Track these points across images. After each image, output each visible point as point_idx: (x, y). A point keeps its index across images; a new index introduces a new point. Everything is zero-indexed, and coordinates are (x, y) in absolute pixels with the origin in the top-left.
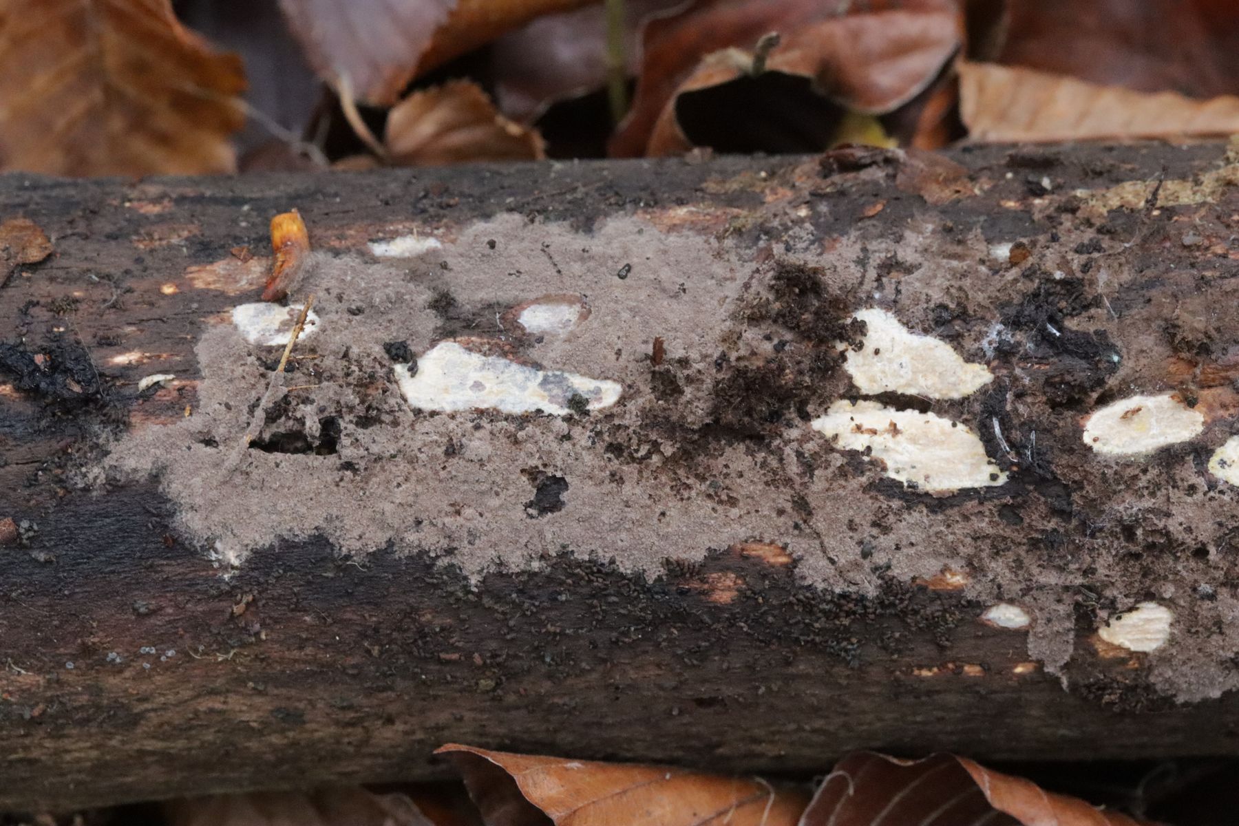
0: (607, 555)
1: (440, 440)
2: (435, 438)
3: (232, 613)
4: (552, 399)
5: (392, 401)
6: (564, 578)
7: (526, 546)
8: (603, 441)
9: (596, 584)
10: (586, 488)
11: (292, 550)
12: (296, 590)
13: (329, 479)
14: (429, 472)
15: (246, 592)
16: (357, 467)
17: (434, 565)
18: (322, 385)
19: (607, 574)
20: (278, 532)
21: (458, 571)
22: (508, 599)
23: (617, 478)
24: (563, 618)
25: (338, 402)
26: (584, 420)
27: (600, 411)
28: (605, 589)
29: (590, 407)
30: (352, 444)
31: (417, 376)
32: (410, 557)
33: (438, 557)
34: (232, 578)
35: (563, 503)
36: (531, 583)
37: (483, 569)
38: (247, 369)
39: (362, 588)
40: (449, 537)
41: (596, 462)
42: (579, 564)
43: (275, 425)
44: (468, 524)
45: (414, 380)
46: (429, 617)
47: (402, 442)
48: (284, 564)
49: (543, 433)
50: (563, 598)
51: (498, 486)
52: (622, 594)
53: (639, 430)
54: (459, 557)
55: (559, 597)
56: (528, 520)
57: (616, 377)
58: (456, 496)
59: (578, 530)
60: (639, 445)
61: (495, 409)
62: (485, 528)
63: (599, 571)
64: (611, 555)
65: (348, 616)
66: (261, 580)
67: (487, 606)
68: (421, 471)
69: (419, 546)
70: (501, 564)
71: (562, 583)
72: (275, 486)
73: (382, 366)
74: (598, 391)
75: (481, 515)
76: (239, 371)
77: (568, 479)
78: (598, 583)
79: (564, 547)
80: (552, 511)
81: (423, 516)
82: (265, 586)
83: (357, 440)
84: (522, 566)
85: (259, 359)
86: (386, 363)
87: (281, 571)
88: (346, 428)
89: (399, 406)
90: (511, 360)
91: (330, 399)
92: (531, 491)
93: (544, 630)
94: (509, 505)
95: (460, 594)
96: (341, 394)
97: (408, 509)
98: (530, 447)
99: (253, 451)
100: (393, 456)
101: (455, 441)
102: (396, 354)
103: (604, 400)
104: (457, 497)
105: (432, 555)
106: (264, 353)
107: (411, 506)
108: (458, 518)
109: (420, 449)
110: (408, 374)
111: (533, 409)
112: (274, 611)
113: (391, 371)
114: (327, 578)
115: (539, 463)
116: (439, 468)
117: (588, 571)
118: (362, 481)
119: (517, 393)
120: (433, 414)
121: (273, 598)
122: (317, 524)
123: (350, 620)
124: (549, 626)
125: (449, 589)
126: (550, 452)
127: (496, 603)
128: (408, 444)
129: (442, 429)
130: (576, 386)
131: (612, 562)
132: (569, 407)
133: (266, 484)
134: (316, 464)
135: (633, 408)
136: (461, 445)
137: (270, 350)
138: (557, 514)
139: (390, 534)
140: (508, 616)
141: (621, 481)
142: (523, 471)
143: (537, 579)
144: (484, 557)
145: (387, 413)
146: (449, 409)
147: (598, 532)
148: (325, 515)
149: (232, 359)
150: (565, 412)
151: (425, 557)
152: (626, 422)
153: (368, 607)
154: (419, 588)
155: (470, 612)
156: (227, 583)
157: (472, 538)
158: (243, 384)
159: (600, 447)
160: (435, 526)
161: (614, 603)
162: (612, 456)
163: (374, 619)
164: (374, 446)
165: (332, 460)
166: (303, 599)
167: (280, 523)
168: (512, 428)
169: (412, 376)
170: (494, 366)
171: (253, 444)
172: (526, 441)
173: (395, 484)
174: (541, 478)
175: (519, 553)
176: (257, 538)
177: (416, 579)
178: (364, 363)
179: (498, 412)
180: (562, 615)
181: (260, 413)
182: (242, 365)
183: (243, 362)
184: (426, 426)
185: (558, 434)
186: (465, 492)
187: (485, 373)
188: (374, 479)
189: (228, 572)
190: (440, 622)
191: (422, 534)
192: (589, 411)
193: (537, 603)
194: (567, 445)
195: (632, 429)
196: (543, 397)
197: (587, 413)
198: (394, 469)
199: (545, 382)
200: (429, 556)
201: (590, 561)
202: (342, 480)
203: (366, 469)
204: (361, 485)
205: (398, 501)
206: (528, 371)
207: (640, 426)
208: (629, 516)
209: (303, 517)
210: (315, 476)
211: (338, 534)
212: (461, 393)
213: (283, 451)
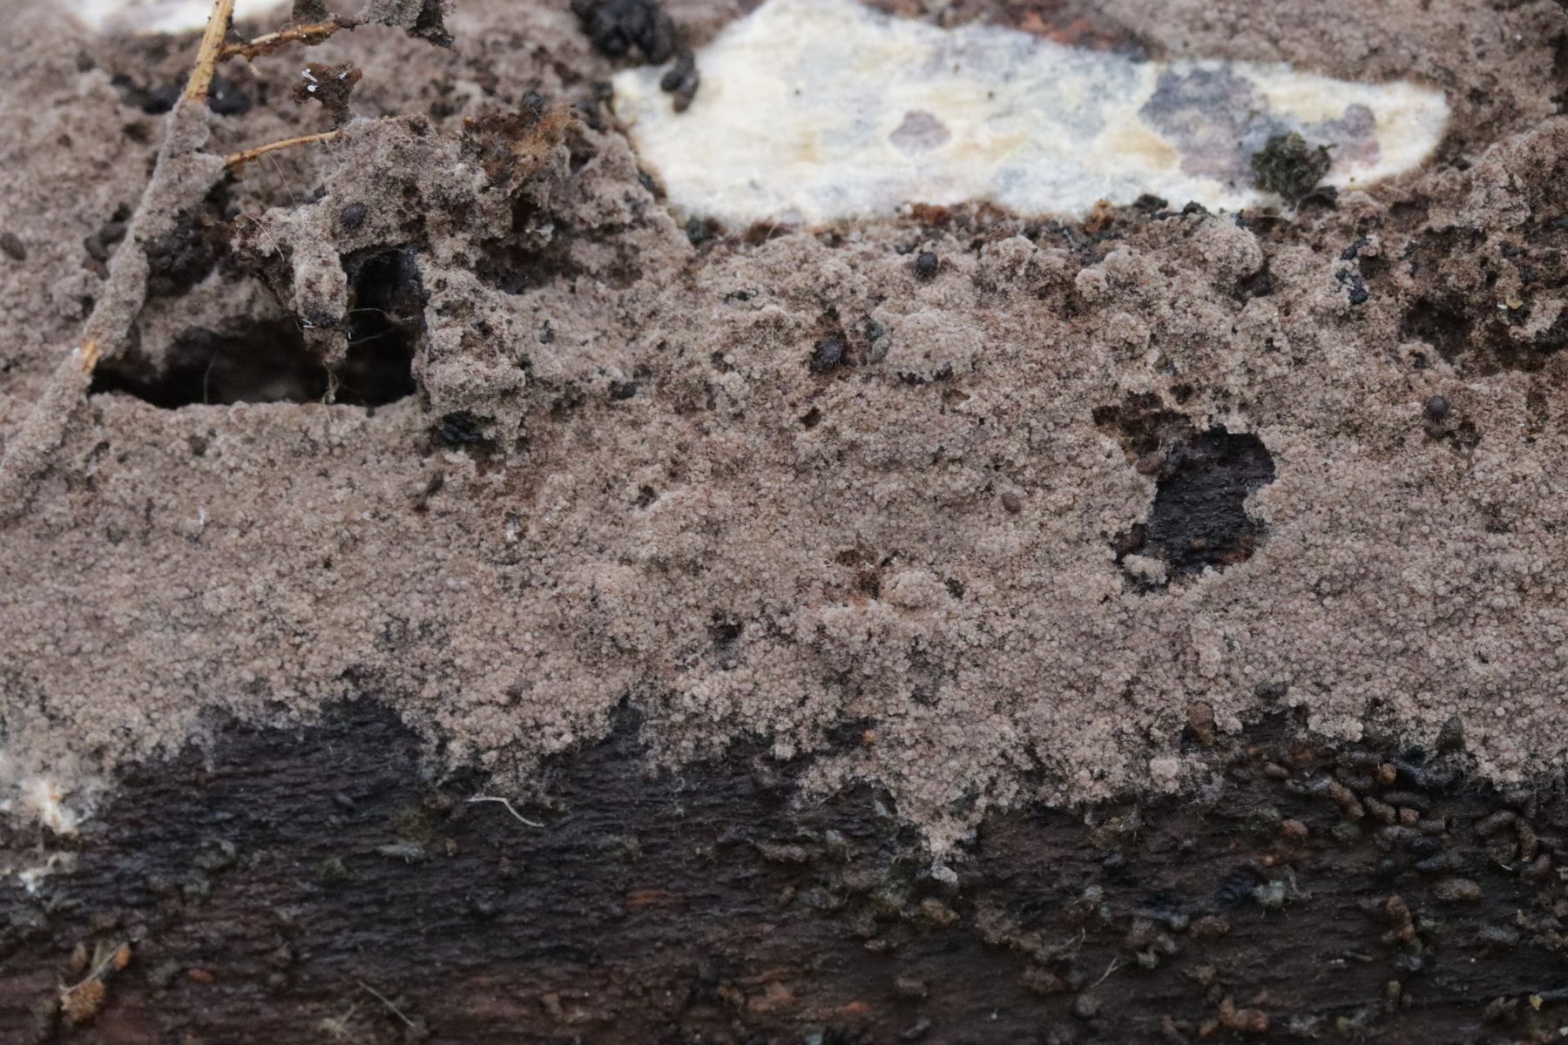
0: (1430, 716)
1: (790, 318)
2: (772, 309)
3: (58, 1015)
4: (1196, 160)
5: (610, 191)
6: (1274, 813)
7: (1128, 696)
8: (1393, 291)
9: (1393, 831)
10: (1338, 467)
11: (267, 763)
12: (285, 914)
13: (389, 487)
14: (756, 440)
15: (105, 933)
16: (489, 433)
17: (792, 789)
18: (347, 129)
19: (1434, 792)
20: (212, 699)
21: (880, 809)
22: (1071, 908)
23: (1452, 424)
24: (1279, 972)
25: (410, 190)
26: (1317, 225)
27: (1376, 190)
28: (1425, 853)
29: (1337, 179)
30: (466, 345)
31: (696, 107)
32: (700, 767)
33: (802, 760)
34: (49, 881)
35: (1258, 529)
36: (1154, 841)
37: (971, 797)
38: (76, 112)
39: (529, 899)
40: (843, 679)
41: (1373, 370)
42: (1328, 758)
43: (184, 302)
44: (911, 625)
45: (687, 120)
46: (781, 993)
47: (654, 334)
48: (240, 816)
49: (1169, 273)
50: (1275, 893)
51: (1013, 476)
52: (1494, 868)
53: (1518, 240)
54: (880, 752)
55: (1260, 891)
56: (1132, 600)
57: (1424, 66)
58: (859, 522)
59: (1319, 626)
60: (1525, 295)
61: (986, 206)
62: (973, 636)
63: (1404, 781)
64: (1444, 714)
65: (482, 1005)
66: (158, 881)
67: (993, 937)
68: (730, 438)
69: (731, 719)
70: (1038, 774)
71: (1266, 837)
72: (191, 524)
73: (570, 79)
74: (1362, 123)
75: (956, 590)
76: (48, 120)
77: (1271, 437)
78: (1403, 825)
79: (1269, 694)
80: (1218, 563)
81: (743, 605)
82: (174, 904)
83: (486, 330)
84: (1118, 774)
85: (120, 79)
86: (584, 66)
87: (228, 847)
88: (441, 284)
89: (636, 207)
90: (1036, 34)
91: (378, 176)
92: (1137, 488)
93: (1207, 1027)
94: (1058, 545)
95: (893, 899)
96: (421, 158)
97: (686, 581)
98: (1124, 321)
99: (111, 404)
100: (621, 392)
101: (845, 319)
102: (618, 32)
103: (1385, 154)
104: (864, 524)
105: (784, 750)
106: (139, 59)
107: (694, 569)
108: (873, 605)
109: (717, 357)
110: (664, 102)
111: (1128, 197)
112: (212, 1002)
113: (604, 93)
114: (397, 860)
115: (1162, 384)
116: (790, 418)
117: (1363, 783)
118: (510, 488)
119: (1066, 144)
120: (761, 233)
121: (207, 954)
122: (353, 658)
123: (493, 1021)
124: (1227, 1007)
125: (851, 880)
126: (1200, 339)
127: (1027, 928)
128: (673, 340)
129: (799, 279)
130: (1280, 109)
131: (1451, 741)
132: (1260, 185)
133: (161, 518)
134: (339, 430)
135: (1497, 167)
136: (871, 327)
137: (159, 47)
138: (1238, 570)
139: (621, 679)
140: (1076, 977)
141: (1467, 435)
142: (1103, 417)
144: (973, 750)
145: (593, 236)
146: (818, 214)
147: (1392, 631)
148: (379, 623)
149: (25, 83)
150: (1248, 199)
151: (757, 763)
152: (1473, 217)
153: (553, 970)
154: (738, 884)
155: (931, 966)
156: (35, 904)
157: (923, 680)
158: (64, 164)
159: (1383, 314)
160: (788, 639)
161: (1465, 902)
162: (1428, 349)
163: (580, 1013)
164: (547, 351)
165: (400, 415)
166: (318, 950)
167: (216, 663)
168: (1053, 257)
169: (681, 108)
170: (976, 56)
171: (107, 378)
172: (1109, 300)
173: (633, 491)
174: (1170, 437)
175: (1102, 725)
176: (136, 718)
177: (726, 849)
178: (502, 68)
179: (999, 214)
180: (1275, 959)
181: (127, 259)
182: (59, 103)
183: (62, 94)
184: (740, 270)
185: (1223, 274)
186: (891, 504)
187: (942, 82)
188: (556, 478)
189: (35, 859)
190: (825, 1012)
191: (742, 673)
192: (1332, 190)
193: (1178, 921)
194: (1260, 310)
195: (1494, 239)
196: (1162, 154)
197: (1327, 199)
198: (626, 438)
199: (1163, 104)
200: (770, 760)
201: (1367, 743)
202: (436, 486)
203: (523, 444)
204: (508, 502)
205: (644, 553)
206: (1100, 66)
207: (1527, 228)
208: (1504, 560)
209: (300, 632)
210: (339, 477)
211: (431, 690)
212: (861, 156)
213: (216, 397)
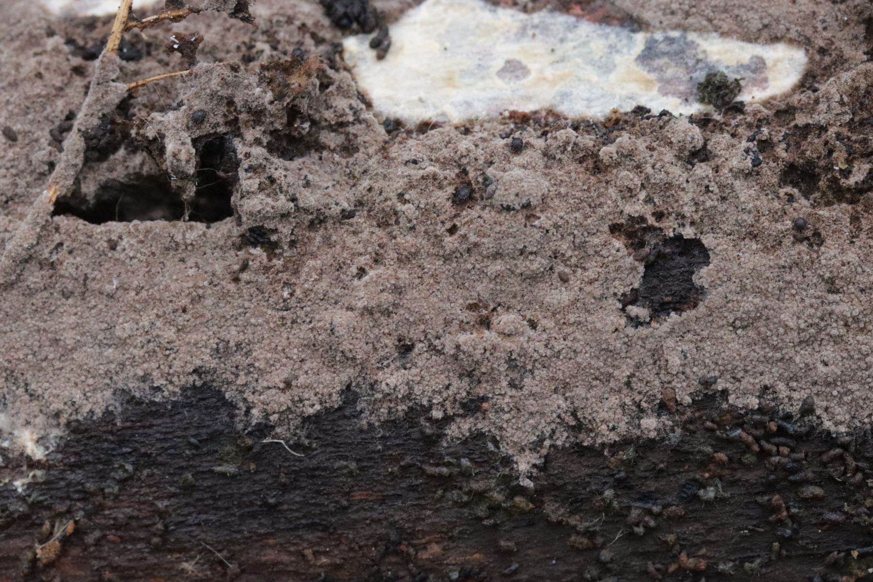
0: (796, 395)
1: (441, 174)
2: (431, 169)
3: (35, 560)
4: (666, 86)
5: (341, 103)
6: (709, 449)
7: (628, 384)
8: (776, 159)
9: (776, 459)
10: (745, 257)
11: (151, 420)
12: (161, 505)
13: (218, 267)
14: (422, 241)
15: (61, 515)
16: (274, 238)
17: (442, 436)
18: (195, 69)
19: (798, 438)
20: (120, 385)
21: (491, 447)
22: (597, 502)
23: (809, 233)
24: (712, 537)
25: (230, 103)
26: (733, 122)
27: (767, 103)
28: (793, 471)
29: (745, 97)
30: (261, 188)
31: (389, 57)
32: (391, 423)
33: (447, 419)
34: (30, 486)
35: (701, 291)
36: (643, 465)
37: (541, 440)
38: (45, 59)
39: (296, 496)
40: (470, 375)
41: (764, 203)
42: (739, 419)
43: (105, 165)
44: (508, 344)
45: (384, 64)
46: (435, 549)
47: (365, 183)
48: (135, 450)
49: (651, 149)
50: (710, 493)
51: (565, 262)
52: (831, 479)
53: (845, 131)
54: (491, 415)
55: (701, 492)
56: (630, 331)
57: (793, 34)
58: (479, 287)
59: (734, 345)
60: (849, 161)
61: (550, 112)
62: (542, 351)
63: (781, 431)
64: (804, 394)
65: (270, 555)
66: (90, 486)
67: (554, 518)
68: (408, 241)
69: (408, 397)
70: (579, 428)
71: (705, 462)
72: (109, 288)
73: (319, 41)
74: (759, 66)
75: (533, 325)
76: (30, 64)
77: (708, 240)
78: (781, 456)
79: (706, 383)
80: (678, 310)
81: (415, 333)
82: (99, 499)
83: (272, 180)
84: (623, 427)
85: (70, 41)
86: (327, 34)
87: (129, 467)
88: (248, 155)
89: (355, 113)
90: (578, 16)
91: (214, 94)
92: (634, 269)
93: (673, 568)
94: (589, 300)
95: (498, 497)
96: (236, 85)
97: (383, 320)
98: (626, 176)
99: (64, 221)
100: (346, 215)
101: (472, 175)
102: (346, 15)
103: (772, 83)
104: (482, 289)
105: (437, 414)
106: (80, 30)
107: (387, 313)
108: (487, 333)
109: (401, 196)
110: (371, 54)
111: (629, 107)
112: (120, 553)
113: (338, 49)
114: (223, 475)
115: (647, 211)
116: (441, 230)
117: (758, 433)
118: (285, 268)
119: (594, 78)
120: (425, 127)
121: (117, 526)
122: (198, 363)
123: (276, 564)
124: (683, 557)
125: (475, 486)
126: (669, 186)
127: (572, 513)
128: (376, 186)
129: (446, 152)
130: (713, 58)
131: (808, 409)
132: (702, 100)
133: (92, 285)
135: (833, 90)
136: (486, 179)
137: (91, 23)
138: (689, 314)
139: (347, 374)
140: (599, 540)
141: (817, 239)
142: (615, 229)
143: (653, 457)
144: (542, 414)
145: (332, 128)
146: (456, 116)
147: (775, 348)
148: (213, 343)
149: (17, 44)
150: (695, 108)
151: (422, 421)
152: (820, 118)
153: (309, 536)
154: (412, 488)
155: (519, 534)
156: (22, 499)
157: (515, 375)
158: (38, 88)
159: (770, 172)
160: (440, 352)
161: (815, 498)
162: (795, 191)
163: (324, 560)
164: (306, 192)
165: (225, 228)
166: (179, 524)
167: (123, 365)
168: (587, 140)
169: (381, 57)
170: (545, 29)
171: (62, 207)
172: (618, 164)
173: (354, 270)
174: (652, 240)
175: (614, 400)
176: (78, 396)
177: (405, 469)
178: (281, 35)
179: (557, 116)
180: (710, 531)
181: (73, 141)
182: (36, 54)
183: (38, 50)
184: (413, 147)
185: (681, 150)
186: (497, 277)
187: (526, 43)
188: (311, 263)
189: (22, 474)
190: (460, 559)
191: (414, 371)
192: (742, 103)
193: (656, 509)
194: (702, 170)
195: (832, 131)
196: (648, 83)
197: (739, 108)
198: (350, 240)
199: (648, 55)
200: (430, 419)
201: (761, 410)
202: (244, 267)
203: (293, 244)
204: (285, 276)
205: (360, 304)
206: (614, 34)
207: (850, 124)
208: (837, 309)
209: (169, 348)
210: (190, 262)
211: (242, 380)
212: (481, 84)
213: (123, 217)
